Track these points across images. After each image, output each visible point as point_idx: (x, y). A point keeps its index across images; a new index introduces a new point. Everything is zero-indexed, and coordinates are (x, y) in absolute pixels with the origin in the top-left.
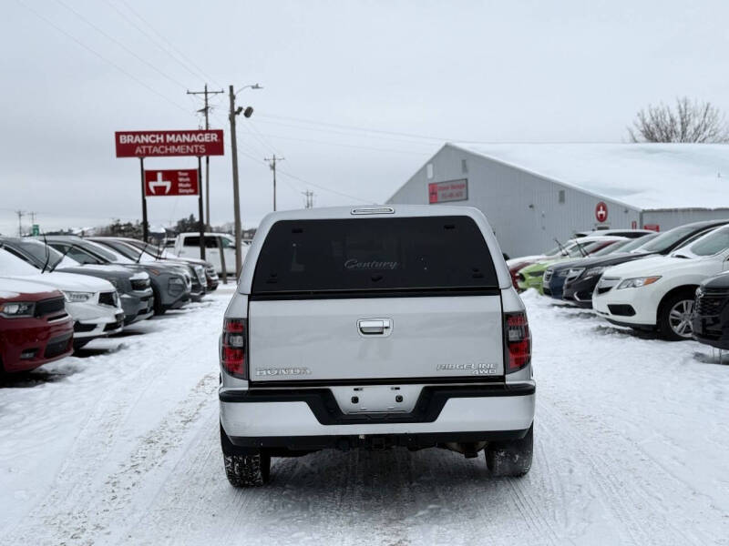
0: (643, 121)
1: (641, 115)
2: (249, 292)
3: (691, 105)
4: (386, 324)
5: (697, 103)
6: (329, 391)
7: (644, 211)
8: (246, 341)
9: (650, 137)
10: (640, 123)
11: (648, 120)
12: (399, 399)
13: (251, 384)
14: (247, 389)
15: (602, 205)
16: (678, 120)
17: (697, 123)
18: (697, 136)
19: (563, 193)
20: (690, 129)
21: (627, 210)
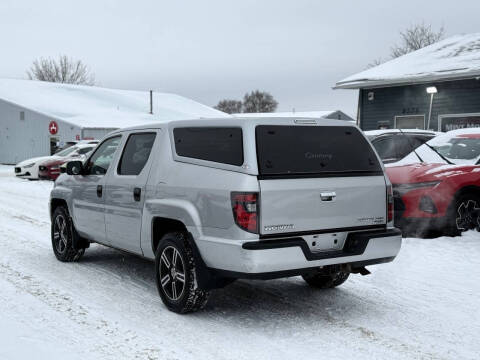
0: (37, 67)
1: (36, 63)
2: (257, 173)
3: (69, 61)
4: (334, 194)
5: (73, 60)
6: (301, 239)
7: (85, 129)
8: (258, 207)
9: (42, 78)
10: (34, 68)
11: (41, 68)
12: (336, 241)
13: (261, 237)
14: (258, 240)
15: (54, 123)
16: (60, 69)
17: (72, 72)
18: (72, 80)
19: (23, 113)
20: (68, 76)
21: (72, 127)
